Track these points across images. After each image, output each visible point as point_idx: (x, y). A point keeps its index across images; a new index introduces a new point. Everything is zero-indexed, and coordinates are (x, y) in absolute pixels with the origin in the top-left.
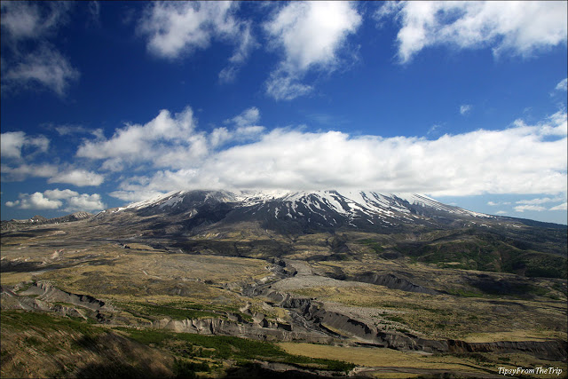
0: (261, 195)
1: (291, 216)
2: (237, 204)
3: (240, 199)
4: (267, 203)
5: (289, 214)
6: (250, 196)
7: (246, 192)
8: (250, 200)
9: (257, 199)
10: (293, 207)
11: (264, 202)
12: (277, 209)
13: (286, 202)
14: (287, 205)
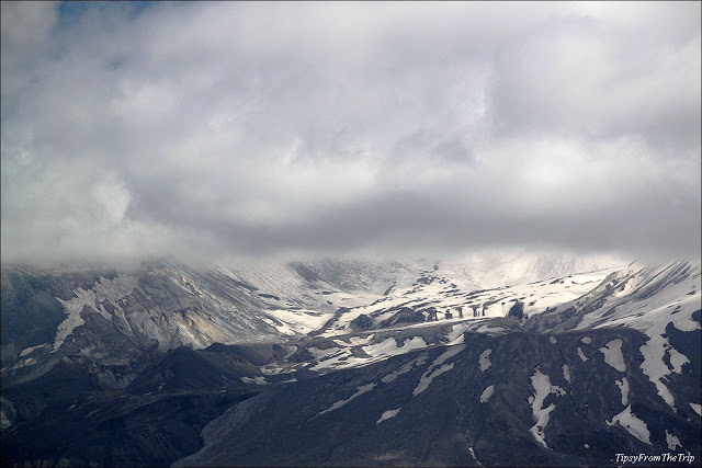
0: (430, 292)
1: (638, 428)
2: (277, 351)
3: (300, 322)
4: (474, 340)
5: (626, 418)
6: (364, 303)
7: (339, 277)
8: (362, 324)
9: (407, 315)
10: (654, 369)
11: (455, 340)
12: (542, 385)
13: (606, 336)
14: (613, 355)
